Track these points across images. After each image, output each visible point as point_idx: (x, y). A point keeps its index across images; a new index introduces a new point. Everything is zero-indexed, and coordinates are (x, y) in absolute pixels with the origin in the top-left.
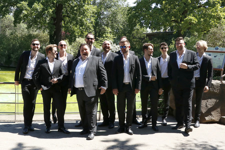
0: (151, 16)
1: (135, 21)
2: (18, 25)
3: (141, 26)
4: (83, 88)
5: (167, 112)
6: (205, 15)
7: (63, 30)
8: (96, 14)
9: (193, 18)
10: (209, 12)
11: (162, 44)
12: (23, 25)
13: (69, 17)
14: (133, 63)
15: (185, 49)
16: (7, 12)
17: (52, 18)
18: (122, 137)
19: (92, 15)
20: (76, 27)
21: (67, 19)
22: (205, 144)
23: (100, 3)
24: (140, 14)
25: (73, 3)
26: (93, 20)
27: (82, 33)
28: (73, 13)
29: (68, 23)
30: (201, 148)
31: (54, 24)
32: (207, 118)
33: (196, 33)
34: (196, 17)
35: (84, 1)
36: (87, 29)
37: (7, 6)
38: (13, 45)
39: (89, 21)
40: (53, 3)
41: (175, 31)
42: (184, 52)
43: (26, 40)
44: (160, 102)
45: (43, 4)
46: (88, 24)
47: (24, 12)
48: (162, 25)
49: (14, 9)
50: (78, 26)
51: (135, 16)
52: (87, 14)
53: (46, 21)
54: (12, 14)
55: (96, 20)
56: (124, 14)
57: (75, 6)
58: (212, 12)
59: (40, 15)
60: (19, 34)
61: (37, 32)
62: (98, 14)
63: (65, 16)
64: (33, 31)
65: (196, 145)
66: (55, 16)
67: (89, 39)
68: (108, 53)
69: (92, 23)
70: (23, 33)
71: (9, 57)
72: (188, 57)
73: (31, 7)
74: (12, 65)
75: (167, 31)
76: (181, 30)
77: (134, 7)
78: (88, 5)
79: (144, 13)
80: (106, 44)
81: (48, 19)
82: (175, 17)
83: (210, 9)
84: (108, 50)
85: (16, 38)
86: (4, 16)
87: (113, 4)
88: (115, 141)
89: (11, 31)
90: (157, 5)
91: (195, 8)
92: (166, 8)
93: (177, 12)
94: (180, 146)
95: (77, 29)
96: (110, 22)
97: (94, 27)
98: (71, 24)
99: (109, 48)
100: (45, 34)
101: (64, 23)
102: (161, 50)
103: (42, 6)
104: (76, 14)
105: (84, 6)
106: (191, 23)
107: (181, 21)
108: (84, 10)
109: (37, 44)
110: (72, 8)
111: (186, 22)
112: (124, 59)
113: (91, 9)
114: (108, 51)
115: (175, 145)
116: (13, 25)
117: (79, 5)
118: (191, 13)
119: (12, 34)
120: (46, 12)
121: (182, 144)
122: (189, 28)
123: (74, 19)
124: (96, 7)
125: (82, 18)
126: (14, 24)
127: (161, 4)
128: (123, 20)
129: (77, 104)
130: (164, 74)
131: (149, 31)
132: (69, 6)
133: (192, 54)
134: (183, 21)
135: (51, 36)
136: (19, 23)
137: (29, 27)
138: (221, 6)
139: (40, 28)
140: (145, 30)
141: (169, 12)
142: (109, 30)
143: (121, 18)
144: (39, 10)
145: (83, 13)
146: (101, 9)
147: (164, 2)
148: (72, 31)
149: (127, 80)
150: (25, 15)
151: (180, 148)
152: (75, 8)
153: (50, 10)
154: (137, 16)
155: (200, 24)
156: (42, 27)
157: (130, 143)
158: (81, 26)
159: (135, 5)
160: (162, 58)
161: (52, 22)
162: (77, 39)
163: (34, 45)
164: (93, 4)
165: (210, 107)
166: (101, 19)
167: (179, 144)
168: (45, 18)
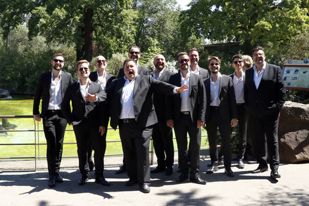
0: (210, 22)
1: (189, 30)
2: (34, 38)
3: (198, 36)
5: (244, 150)
6: (281, 19)
7: (94, 43)
8: (138, 21)
9: (266, 23)
10: (287, 14)
11: (236, 57)
12: (41, 39)
13: (102, 26)
14: (195, 83)
15: (265, 63)
16: (20, 21)
17: (79, 28)
18: (186, 187)
19: (133, 22)
20: (112, 38)
21: (100, 28)
22: (301, 192)
23: (143, 7)
24: (196, 19)
25: (106, 7)
26: (133, 29)
27: (120, 46)
28: (107, 20)
29: (100, 34)
30: (296, 199)
31: (82, 36)
32: (298, 157)
33: (270, 43)
34: (270, 22)
35: (122, 5)
36: (126, 41)
37: (19, 13)
38: (28, 65)
39: (129, 31)
40: (81, 8)
41: (242, 42)
42: (264, 67)
43: (45, 59)
44: (232, 136)
45: (66, 9)
46: (128, 35)
47: (42, 20)
48: (224, 34)
49: (27, 16)
50: (114, 38)
51: (189, 23)
52: (126, 23)
53: (71, 32)
54: (25, 24)
55: (138, 29)
56: (174, 21)
57: (110, 11)
58: (290, 14)
59: (63, 24)
60: (35, 50)
61: (59, 47)
62: (140, 22)
63: (96, 25)
64: (54, 46)
65: (289, 195)
66: (83, 25)
67: (133, 53)
68: (162, 72)
69: (132, 33)
70: (41, 49)
71: (23, 81)
72: (269, 73)
73: (51, 14)
74: (28, 92)
75: (232, 41)
76: (251, 40)
77: (188, 11)
78: (127, 9)
79: (201, 19)
80: (159, 59)
81: (74, 29)
82: (242, 23)
83: (288, 11)
84: (161, 67)
85: (31, 56)
86: (15, 26)
87: (159, 7)
88: (176, 193)
89: (24, 46)
90: (218, 7)
91: (267, 10)
92: (229, 11)
93: (245, 15)
94: (267, 197)
95: (112, 42)
96: (156, 31)
97: (135, 38)
98: (104, 35)
100: (71, 49)
101: (96, 34)
102: (234, 65)
103: (65, 12)
104: (111, 22)
105: (121, 10)
106: (263, 30)
107: (250, 27)
108: (122, 17)
109: (60, 61)
110: (106, 13)
111: (257, 28)
113: (130, 14)
114: (161, 69)
115: (260, 195)
116: (27, 38)
117: (115, 10)
118: (264, 16)
119: (26, 50)
120: (72, 20)
121: (270, 194)
122: (261, 37)
123: (109, 28)
124: (137, 12)
125: (120, 26)
126: (29, 36)
127: (224, 6)
128: (173, 28)
129: (121, 143)
130: (239, 98)
131: (208, 42)
132: (101, 12)
134: (253, 27)
135: (78, 51)
136: (36, 35)
137: (48, 41)
138: (300, 8)
139: (63, 41)
140: (202, 41)
141: (234, 17)
142: (156, 42)
143: (171, 25)
144: (62, 18)
145: (120, 20)
146: (143, 15)
147: (227, 4)
148: (106, 44)
149: (186, 107)
150: (44, 25)
152: (110, 14)
153: (77, 17)
154: (192, 23)
155: (275, 32)
156: (66, 39)
157: (198, 196)
158: (119, 37)
159: (189, 8)
160: (235, 77)
161: (80, 32)
162: (114, 55)
163: (56, 61)
164: (133, 8)
165: (301, 140)
166: (145, 28)
167: (265, 194)
168: (70, 28)
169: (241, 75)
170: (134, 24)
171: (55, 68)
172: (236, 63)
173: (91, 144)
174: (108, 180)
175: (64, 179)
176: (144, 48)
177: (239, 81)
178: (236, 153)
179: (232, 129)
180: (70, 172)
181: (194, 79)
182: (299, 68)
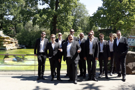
0: (101, 21)
1: (93, 24)
2: (35, 26)
3: (96, 26)
4: (70, 57)
5: (113, 69)
6: (128, 20)
7: (57, 28)
8: (73, 20)
9: (122, 22)
10: (130, 18)
11: (110, 34)
12: (37, 26)
13: (60, 22)
14: (95, 44)
15: (121, 36)
16: (29, 19)
17: (52, 22)
18: (91, 82)
19: (72, 20)
20: (64, 26)
21: (59, 23)
22: (134, 85)
23: (75, 15)
25: (62, 15)
26: (72, 23)
27: (67, 30)
29: (59, 25)
30: (132, 88)
31: (53, 25)
32: (133, 72)
33: (123, 29)
34: (123, 21)
35: (68, 14)
36: (69, 28)
37: (29, 16)
38: (33, 36)
39: (70, 24)
40: (52, 15)
41: (113, 29)
42: (121, 38)
43: (39, 34)
44: (108, 64)
45: (47, 15)
46: (70, 25)
47: (38, 19)
48: (106, 25)
49: (32, 18)
50: (65, 26)
51: (93, 21)
52: (69, 20)
53: (48, 24)
54: (31, 21)
55: (73, 23)
56: (87, 20)
57: (63, 16)
58: (131, 18)
59: (46, 21)
60: (35, 30)
61: (44, 30)
62: (74, 20)
63: (58, 21)
64: (42, 29)
65: (129, 86)
66: (53, 21)
67: (71, 31)
68: (82, 39)
69: (71, 25)
70: (37, 30)
71: (30, 42)
72: (122, 40)
73: (41, 17)
74: (32, 46)
75: (109, 28)
76: (116, 28)
77: (92, 17)
78: (70, 16)
79: (97, 20)
80: (81, 34)
81: (50, 23)
82: (113, 21)
83: (131, 17)
84: (82, 37)
85: (34, 33)
86: (27, 21)
87: (82, 15)
88: (87, 84)
90: (104, 15)
91: (123, 17)
92: (108, 17)
93: (114, 19)
94: (121, 87)
95: (64, 28)
96: (80, 24)
97: (72, 26)
98: (61, 25)
99: (83, 36)
100: (49, 30)
101: (58, 25)
102: (110, 37)
103: (46, 16)
104: (63, 20)
105: (67, 16)
106: (121, 24)
108: (68, 18)
109: (44, 34)
110: (62, 17)
111: (119, 23)
112: (90, 42)
113: (71, 18)
114: (82, 38)
115: (118, 86)
116: (32, 26)
117: (65, 16)
118: (121, 19)
119: (32, 30)
120: (49, 19)
121: (122, 85)
122: (120, 27)
123: (63, 23)
124: (73, 17)
125: (67, 22)
126: (33, 25)
127: (106, 15)
128: (87, 23)
130: (111, 50)
131: (100, 28)
132: (60, 16)
133: (124, 38)
134: (117, 23)
135: (51, 31)
136: (36, 25)
137: (40, 27)
139: (45, 27)
140: (98, 28)
141: (110, 19)
142: (80, 28)
143: (86, 22)
144: (45, 19)
145: (67, 20)
146: (76, 18)
147: (107, 14)
148: (61, 29)
150: (38, 21)
151: (121, 88)
152: (63, 17)
153: (51, 18)
154: (94, 21)
155: (125, 25)
157: (95, 86)
158: (66, 26)
159: (93, 15)
160: (110, 41)
162: (64, 33)
163: (43, 34)
164: (72, 15)
165: (134, 66)
166: (76, 23)
167: (120, 85)
169: (112, 41)
170: (72, 21)
171: (42, 37)
172: (111, 36)
173: (56, 65)
174: (62, 79)
175: (45, 78)
176: (76, 30)
177: (112, 43)
178: (110, 70)
179: (108, 61)
180: (47, 76)
181: (94, 42)
182: (134, 39)
